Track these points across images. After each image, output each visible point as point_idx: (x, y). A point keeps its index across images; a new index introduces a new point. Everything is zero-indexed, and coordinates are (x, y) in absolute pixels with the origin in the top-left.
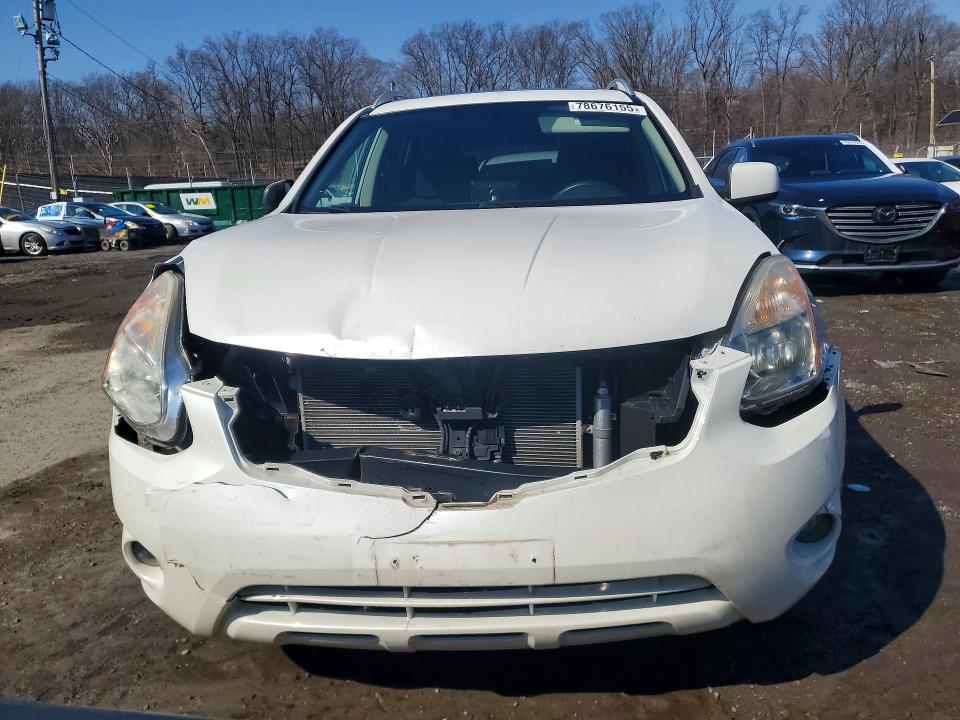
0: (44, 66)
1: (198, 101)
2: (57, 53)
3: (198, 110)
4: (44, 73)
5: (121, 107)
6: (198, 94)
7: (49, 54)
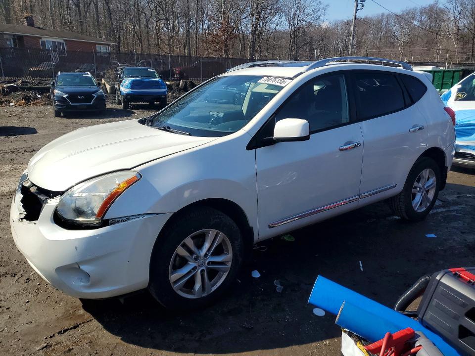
0: (356, 13)
1: (458, 17)
2: (363, 6)
3: (457, 23)
4: (355, 15)
5: (417, 23)
6: (460, 13)
7: (360, 6)
